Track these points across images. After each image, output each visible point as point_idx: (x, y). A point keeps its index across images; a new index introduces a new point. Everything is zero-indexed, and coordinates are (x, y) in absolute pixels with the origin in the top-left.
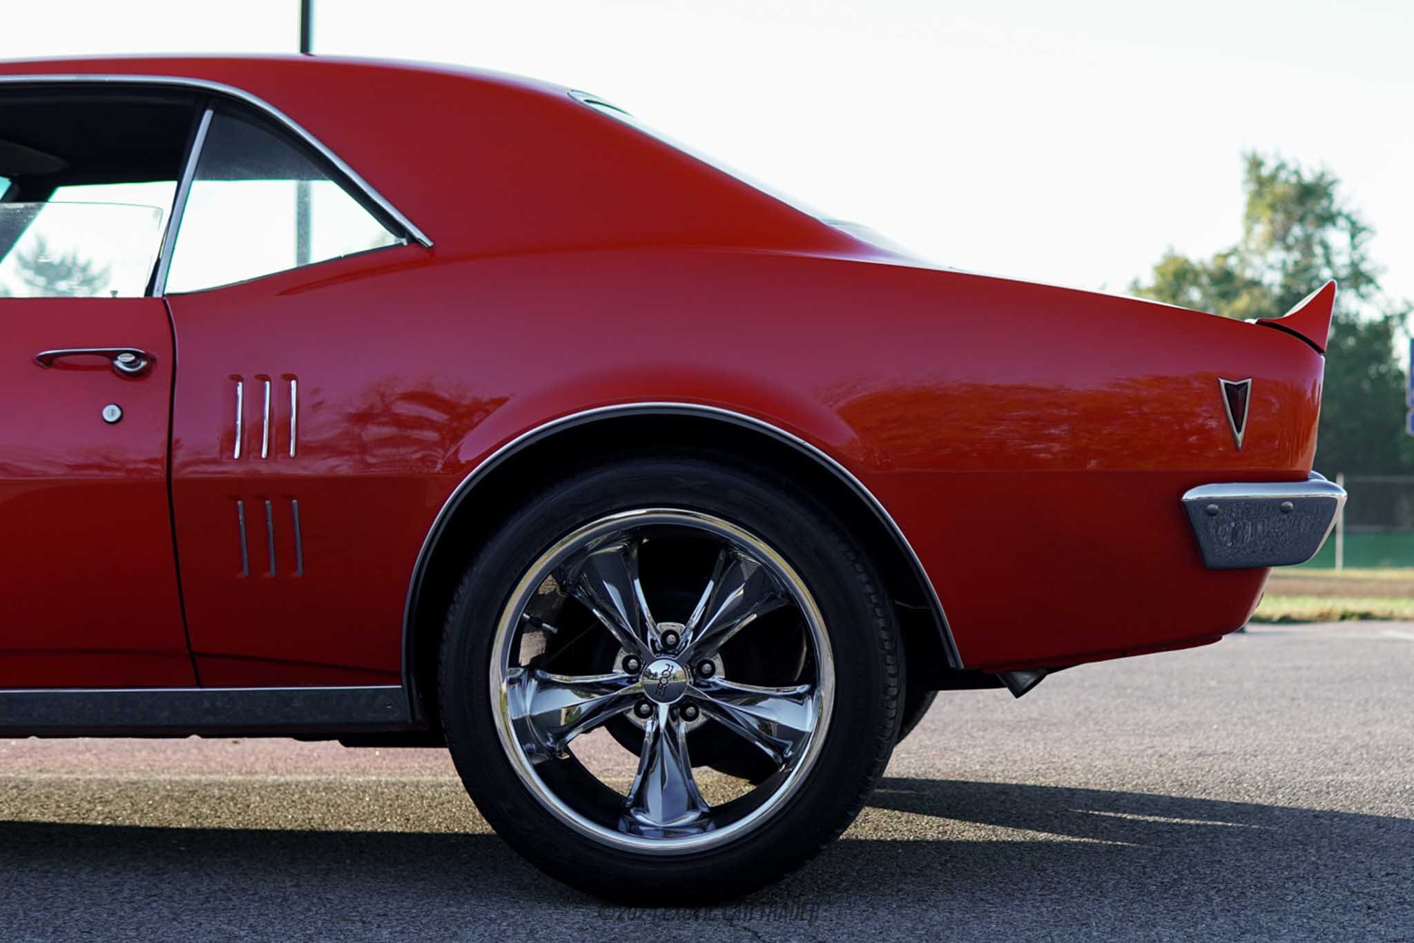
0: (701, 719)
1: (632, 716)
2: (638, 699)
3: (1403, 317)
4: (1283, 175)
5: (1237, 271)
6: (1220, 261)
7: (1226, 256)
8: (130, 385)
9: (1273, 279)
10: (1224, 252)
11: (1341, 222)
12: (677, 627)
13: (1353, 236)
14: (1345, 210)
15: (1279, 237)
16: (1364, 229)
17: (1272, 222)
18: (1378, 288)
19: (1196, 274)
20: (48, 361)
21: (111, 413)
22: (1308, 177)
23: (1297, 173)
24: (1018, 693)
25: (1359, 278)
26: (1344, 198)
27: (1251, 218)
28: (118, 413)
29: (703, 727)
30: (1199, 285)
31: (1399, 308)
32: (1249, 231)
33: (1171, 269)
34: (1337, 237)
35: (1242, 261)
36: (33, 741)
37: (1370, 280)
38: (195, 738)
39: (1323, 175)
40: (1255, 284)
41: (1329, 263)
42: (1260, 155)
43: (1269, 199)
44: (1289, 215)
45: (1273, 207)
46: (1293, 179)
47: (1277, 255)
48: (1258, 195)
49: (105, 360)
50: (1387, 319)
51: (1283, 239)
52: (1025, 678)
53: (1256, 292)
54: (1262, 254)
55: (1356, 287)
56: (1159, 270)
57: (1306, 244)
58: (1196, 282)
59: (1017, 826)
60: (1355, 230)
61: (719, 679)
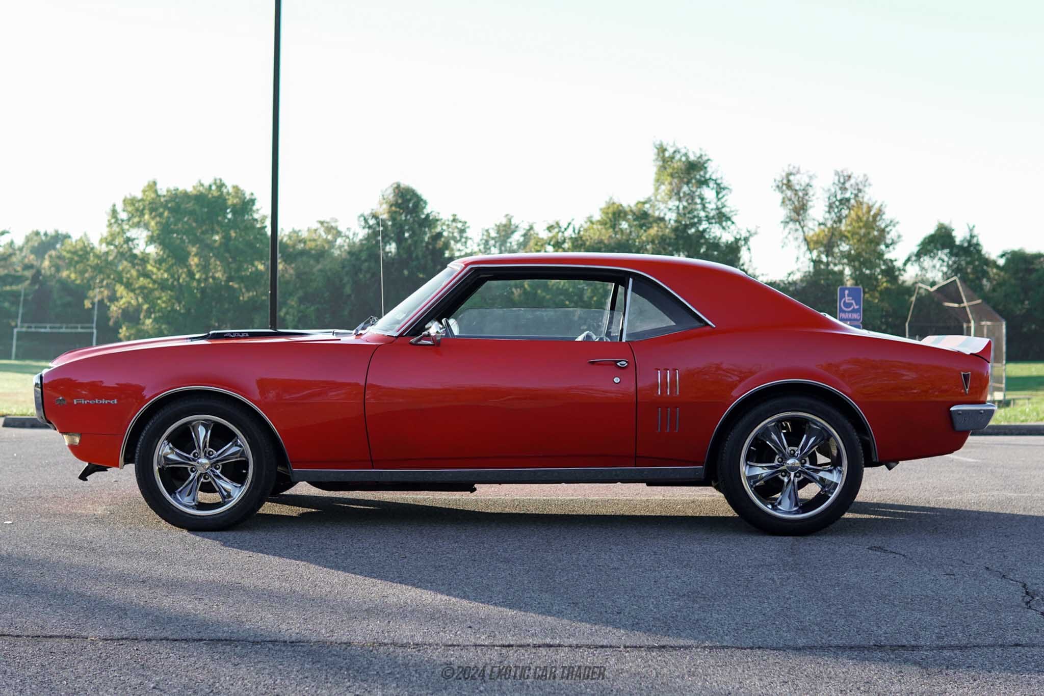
0: (802, 477)
1: (780, 476)
2: (784, 471)
3: (746, 240)
4: (678, 156)
5: (650, 212)
6: (639, 206)
7: (644, 203)
8: (622, 371)
9: (671, 217)
10: (642, 200)
11: (712, 184)
12: (795, 448)
13: (718, 193)
14: (714, 177)
15: (676, 193)
16: (724, 189)
17: (671, 184)
18: (733, 223)
19: (626, 214)
20: (593, 363)
21: (617, 380)
22: (692, 158)
23: (686, 155)
24: (890, 468)
25: (722, 217)
26: (712, 170)
27: (659, 181)
28: (619, 380)
29: (803, 479)
30: (627, 220)
31: (744, 234)
32: (657, 189)
33: (611, 210)
34: (709, 193)
35: (653, 206)
36: (564, 484)
37: (728, 219)
38: (619, 483)
39: (701, 156)
40: (662, 219)
41: (704, 208)
42: (665, 144)
43: (670, 170)
44: (681, 180)
45: (672, 175)
46: (684, 159)
47: (673, 203)
48: (663, 168)
49: (613, 363)
50: (737, 240)
51: (678, 193)
52: (892, 464)
53: (662, 225)
54: (665, 202)
55: (720, 223)
56: (605, 211)
57: (691, 196)
58: (625, 219)
59: (860, 513)
60: (720, 189)
61: (808, 465)
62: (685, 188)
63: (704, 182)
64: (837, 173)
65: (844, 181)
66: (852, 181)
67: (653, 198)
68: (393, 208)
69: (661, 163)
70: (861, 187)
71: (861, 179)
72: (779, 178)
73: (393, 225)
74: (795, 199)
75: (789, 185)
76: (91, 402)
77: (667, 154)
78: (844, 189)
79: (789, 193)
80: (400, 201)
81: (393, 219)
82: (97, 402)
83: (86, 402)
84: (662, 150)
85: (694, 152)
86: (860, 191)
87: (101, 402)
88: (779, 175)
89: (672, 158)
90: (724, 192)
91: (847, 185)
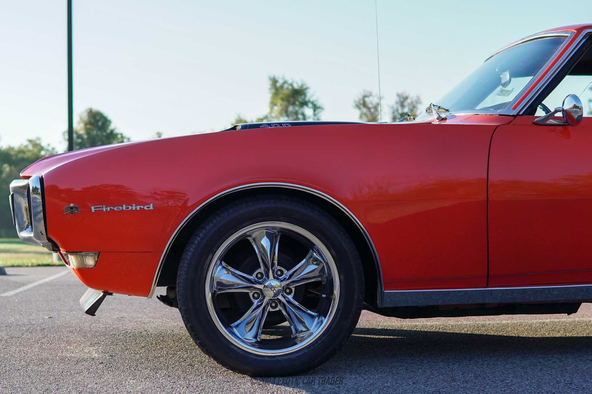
62: (291, 108)
63: (304, 104)
64: (398, 95)
65: (402, 100)
66: (409, 101)
67: (269, 116)
68: (88, 126)
69: (273, 91)
70: (414, 103)
71: (414, 99)
72: (357, 99)
73: (88, 138)
74: (368, 113)
75: (364, 104)
76: (115, 209)
77: (278, 85)
78: (403, 106)
79: (364, 110)
80: (93, 121)
81: (88, 133)
82: (124, 208)
83: (109, 209)
84: (274, 81)
85: (297, 83)
86: (414, 107)
87: (130, 208)
88: (357, 96)
89: (282, 87)
90: (318, 110)
91: (406, 103)
